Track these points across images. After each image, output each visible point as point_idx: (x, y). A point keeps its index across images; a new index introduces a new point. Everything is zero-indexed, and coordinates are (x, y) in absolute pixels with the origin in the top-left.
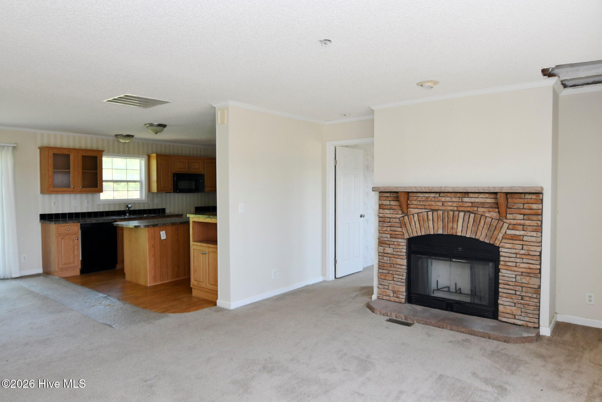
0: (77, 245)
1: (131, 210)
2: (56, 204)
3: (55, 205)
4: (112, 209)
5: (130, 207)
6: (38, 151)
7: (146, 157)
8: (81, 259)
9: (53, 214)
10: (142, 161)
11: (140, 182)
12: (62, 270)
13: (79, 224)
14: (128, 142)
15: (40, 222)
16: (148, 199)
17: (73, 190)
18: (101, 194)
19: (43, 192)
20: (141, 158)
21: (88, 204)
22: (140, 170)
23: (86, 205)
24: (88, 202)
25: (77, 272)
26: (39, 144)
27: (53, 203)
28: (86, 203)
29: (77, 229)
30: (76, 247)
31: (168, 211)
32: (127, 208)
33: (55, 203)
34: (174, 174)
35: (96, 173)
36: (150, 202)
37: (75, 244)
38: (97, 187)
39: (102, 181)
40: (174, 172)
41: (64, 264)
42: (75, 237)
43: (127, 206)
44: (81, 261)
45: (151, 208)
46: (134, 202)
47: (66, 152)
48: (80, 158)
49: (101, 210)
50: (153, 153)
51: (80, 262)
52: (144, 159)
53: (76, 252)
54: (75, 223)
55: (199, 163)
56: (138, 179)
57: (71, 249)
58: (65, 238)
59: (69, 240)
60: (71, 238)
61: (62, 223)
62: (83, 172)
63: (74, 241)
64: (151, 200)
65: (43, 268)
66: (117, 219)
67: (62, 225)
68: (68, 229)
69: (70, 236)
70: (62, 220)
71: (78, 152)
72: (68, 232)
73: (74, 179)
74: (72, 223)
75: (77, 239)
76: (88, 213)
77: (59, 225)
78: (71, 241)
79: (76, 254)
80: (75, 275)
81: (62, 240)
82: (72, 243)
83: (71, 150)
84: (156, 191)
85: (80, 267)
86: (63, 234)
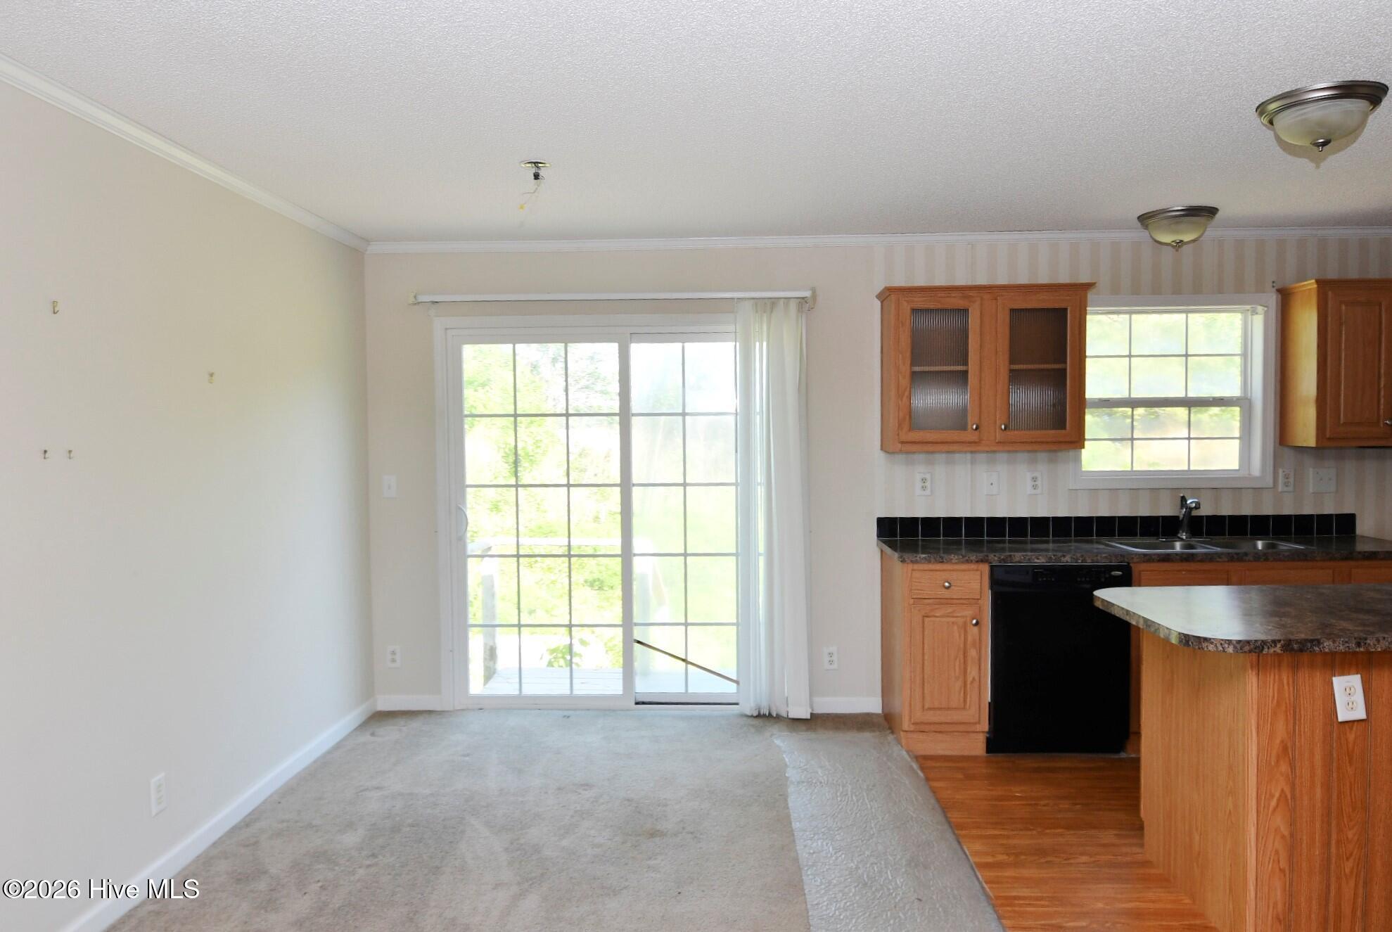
0: (979, 645)
1: (1201, 517)
2: (928, 484)
3: (924, 488)
4: (1123, 509)
5: (1194, 505)
6: (877, 305)
7: (1273, 299)
8: (989, 700)
9: (916, 519)
10: (1255, 317)
11: (1243, 402)
12: (921, 728)
13: (985, 568)
14: (1194, 241)
15: (878, 545)
17: (974, 437)
18: (1083, 450)
20: (1248, 307)
21: (1035, 487)
22: (1246, 355)
23: (1029, 490)
25: (976, 745)
26: (882, 282)
27: (919, 484)
28: (1029, 483)
29: (976, 586)
30: (973, 653)
31: (1366, 532)
32: (1182, 508)
33: (924, 480)
35: (1062, 374)
36: (1286, 485)
37: (970, 639)
38: (1062, 426)
39: (1083, 403)
41: (930, 709)
42: (968, 612)
43: (1183, 499)
44: (991, 704)
45: (1288, 510)
46: (1216, 484)
47: (956, 302)
48: (1004, 318)
49: (1083, 510)
50: (1304, 280)
51: (987, 705)
52: (1260, 309)
53: (972, 672)
54: (968, 561)
56: (1234, 391)
57: (956, 659)
58: (937, 615)
59: (948, 623)
60: (957, 617)
61: (925, 558)
62: (1011, 371)
63: (965, 627)
64: (1292, 480)
65: (883, 696)
66: (1133, 556)
67: (926, 566)
68: (947, 584)
69: (954, 611)
70: (946, 543)
71: (996, 299)
72: (946, 594)
73: (980, 398)
74: (963, 562)
75: (977, 624)
76: (1032, 518)
77: (916, 566)
78: (956, 628)
79: (974, 679)
80: (966, 753)
81: (923, 622)
82: (960, 636)
83: (971, 293)
84: (1311, 440)
85: (985, 726)
86: (928, 601)
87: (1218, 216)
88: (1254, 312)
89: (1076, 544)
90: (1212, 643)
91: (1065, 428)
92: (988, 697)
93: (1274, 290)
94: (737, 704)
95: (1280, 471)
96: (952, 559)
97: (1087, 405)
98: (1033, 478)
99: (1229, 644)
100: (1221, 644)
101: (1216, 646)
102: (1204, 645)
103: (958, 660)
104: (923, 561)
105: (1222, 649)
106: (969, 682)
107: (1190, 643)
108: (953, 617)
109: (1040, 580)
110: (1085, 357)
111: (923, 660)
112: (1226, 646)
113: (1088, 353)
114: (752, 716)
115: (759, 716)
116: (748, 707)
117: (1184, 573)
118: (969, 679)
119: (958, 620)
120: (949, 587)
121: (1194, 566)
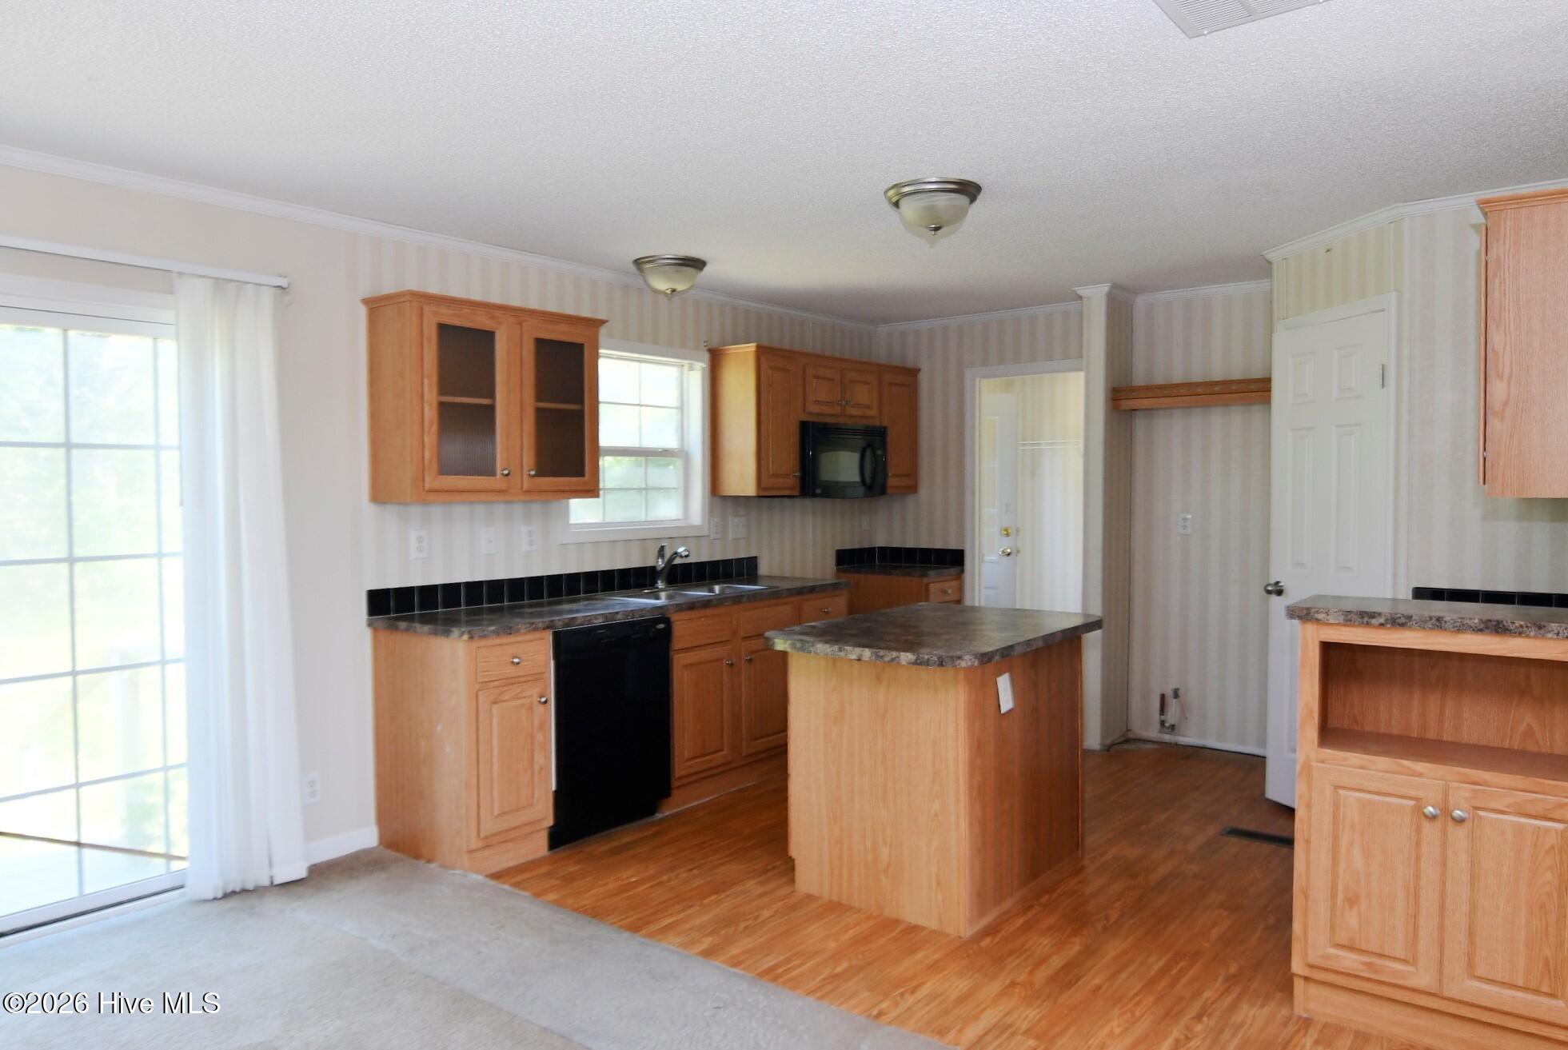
0: (545, 726)
2: (425, 543)
3: (420, 550)
4: (605, 563)
5: (685, 553)
6: (362, 312)
7: (706, 356)
8: (554, 788)
9: (412, 588)
10: (693, 373)
11: (682, 455)
12: (493, 840)
13: (549, 636)
14: (683, 290)
15: (370, 625)
16: (710, 523)
17: (503, 485)
18: (590, 501)
19: (381, 493)
20: (686, 362)
21: (531, 543)
22: (682, 408)
23: (526, 547)
24: (530, 534)
25: (540, 845)
26: (366, 288)
27: (414, 544)
28: (526, 538)
29: (538, 657)
30: (539, 737)
31: (763, 569)
32: (659, 558)
33: (419, 539)
34: (804, 425)
35: (579, 416)
36: (717, 532)
37: (536, 721)
38: (581, 473)
39: (597, 451)
40: (804, 418)
41: (500, 815)
42: (535, 691)
43: (663, 549)
44: (554, 792)
45: (718, 555)
47: (481, 322)
48: (529, 349)
49: (572, 566)
50: (736, 341)
51: (552, 795)
52: (697, 365)
53: (539, 759)
54: (536, 629)
55: (866, 383)
58: (506, 698)
59: (516, 706)
60: (524, 697)
61: (493, 631)
62: (538, 411)
63: (530, 708)
64: (720, 528)
65: (380, 825)
66: (669, 607)
67: (498, 641)
68: (516, 660)
69: (521, 692)
70: (469, 613)
71: (521, 324)
72: (512, 671)
73: (508, 438)
74: (530, 631)
75: (544, 703)
76: (529, 579)
77: (483, 643)
78: (523, 711)
79: (541, 769)
80: (530, 858)
81: (490, 712)
82: (527, 719)
83: (497, 313)
84: (750, 489)
85: (550, 822)
86: (496, 683)
87: (706, 269)
88: (691, 368)
89: (550, 608)
91: (583, 476)
92: (553, 786)
93: (706, 348)
94: (182, 887)
95: (713, 519)
96: (520, 629)
97: (601, 452)
103: (525, 749)
104: (489, 635)
106: (536, 773)
108: (520, 698)
109: (603, 641)
113: (601, 398)
114: (215, 899)
115: (227, 896)
116: (210, 887)
117: (703, 619)
118: (537, 768)
119: (526, 701)
120: (518, 663)
121: (709, 612)
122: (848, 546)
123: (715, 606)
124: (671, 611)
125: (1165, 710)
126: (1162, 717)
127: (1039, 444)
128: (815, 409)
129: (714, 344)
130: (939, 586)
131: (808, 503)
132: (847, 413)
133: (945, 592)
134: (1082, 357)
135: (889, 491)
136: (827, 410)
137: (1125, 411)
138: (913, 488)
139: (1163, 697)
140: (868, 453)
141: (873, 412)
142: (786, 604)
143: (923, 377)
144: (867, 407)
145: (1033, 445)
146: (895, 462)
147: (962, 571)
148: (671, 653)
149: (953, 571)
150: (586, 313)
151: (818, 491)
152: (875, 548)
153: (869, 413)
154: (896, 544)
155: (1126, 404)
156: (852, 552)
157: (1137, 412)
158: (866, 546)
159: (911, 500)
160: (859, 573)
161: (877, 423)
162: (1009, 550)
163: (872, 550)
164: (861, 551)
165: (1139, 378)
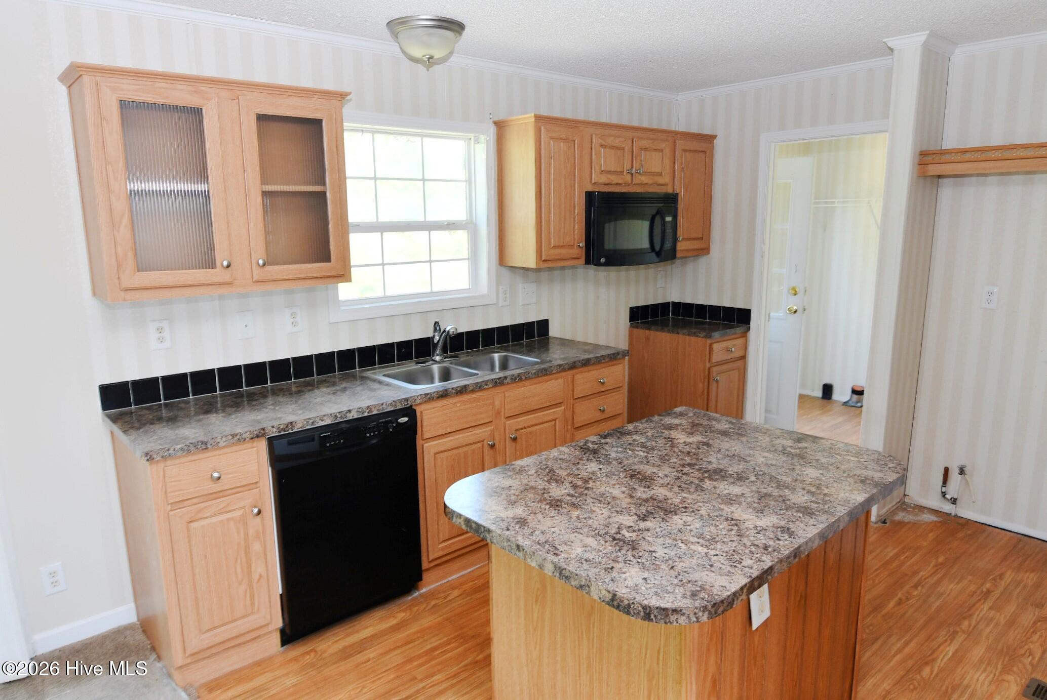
0: (262, 535)
2: (166, 334)
3: (161, 339)
6: (62, 88)
7: (492, 129)
8: (281, 591)
9: (155, 379)
10: (478, 146)
11: (469, 225)
12: (200, 656)
13: (262, 444)
16: (498, 292)
17: (226, 276)
20: (472, 136)
22: (470, 181)
23: (289, 328)
24: (294, 315)
25: (269, 644)
28: (288, 321)
29: (253, 467)
30: (257, 547)
33: (159, 329)
34: (589, 195)
35: (320, 196)
36: (504, 298)
37: (251, 532)
38: (328, 257)
39: (345, 228)
40: (590, 188)
41: (210, 629)
42: (246, 502)
44: (281, 595)
45: (507, 321)
46: (454, 305)
47: (182, 96)
48: (249, 124)
49: (345, 343)
51: (279, 598)
52: (482, 138)
53: (259, 568)
54: (241, 440)
55: (661, 151)
56: (460, 215)
57: (236, 561)
58: (206, 516)
59: (222, 521)
60: (233, 511)
61: (182, 450)
62: (265, 194)
63: (243, 520)
64: (508, 295)
65: (136, 600)
66: (416, 398)
68: (216, 474)
69: (228, 505)
71: (236, 98)
72: (217, 487)
73: (228, 227)
74: (233, 444)
75: (259, 512)
76: (295, 359)
77: (171, 461)
78: (232, 524)
79: (261, 576)
80: (259, 658)
81: (188, 530)
82: (238, 533)
83: (204, 88)
84: (532, 263)
85: (279, 622)
86: (194, 501)
87: (466, 31)
88: (477, 141)
90: (683, 614)
91: (327, 259)
92: (279, 589)
93: (491, 121)
95: (500, 287)
96: (218, 443)
98: (292, 315)
99: (704, 611)
100: (695, 614)
101: (688, 617)
102: (673, 618)
103: (239, 561)
104: (179, 454)
105: (695, 619)
106: (255, 581)
107: (652, 617)
108: (228, 512)
109: (328, 445)
110: (345, 178)
111: (194, 575)
112: (701, 614)
113: (348, 174)
118: (255, 577)
119: (237, 514)
120: (219, 478)
121: (465, 397)
122: (641, 303)
123: (473, 391)
124: (418, 402)
125: (948, 483)
126: (943, 488)
127: (834, 202)
128: (603, 179)
129: (501, 117)
130: (724, 345)
131: (591, 270)
132: (637, 181)
133: (729, 350)
134: (888, 118)
135: (678, 255)
136: (615, 179)
137: (933, 176)
138: (705, 250)
139: (946, 471)
140: (658, 220)
141: (666, 179)
142: (557, 379)
143: (719, 144)
144: (660, 174)
145: (826, 203)
146: (685, 226)
147: (749, 329)
148: (419, 442)
149: (739, 330)
150: (329, 85)
151: (603, 260)
152: (669, 303)
153: (661, 180)
154: (688, 300)
155: (933, 170)
156: (645, 308)
157: (945, 180)
158: (660, 301)
159: (703, 261)
160: (649, 329)
161: (670, 191)
162: (795, 308)
163: (665, 305)
164: (655, 307)
165: (950, 142)
